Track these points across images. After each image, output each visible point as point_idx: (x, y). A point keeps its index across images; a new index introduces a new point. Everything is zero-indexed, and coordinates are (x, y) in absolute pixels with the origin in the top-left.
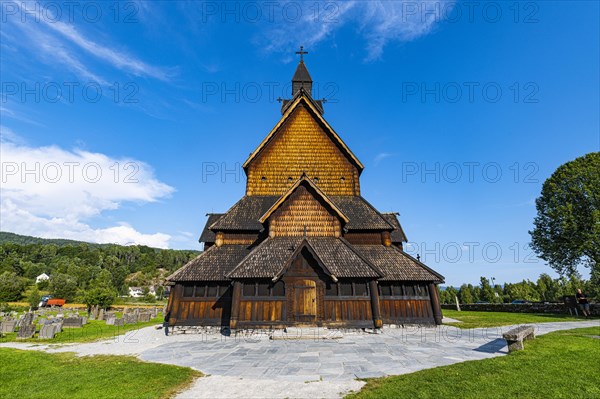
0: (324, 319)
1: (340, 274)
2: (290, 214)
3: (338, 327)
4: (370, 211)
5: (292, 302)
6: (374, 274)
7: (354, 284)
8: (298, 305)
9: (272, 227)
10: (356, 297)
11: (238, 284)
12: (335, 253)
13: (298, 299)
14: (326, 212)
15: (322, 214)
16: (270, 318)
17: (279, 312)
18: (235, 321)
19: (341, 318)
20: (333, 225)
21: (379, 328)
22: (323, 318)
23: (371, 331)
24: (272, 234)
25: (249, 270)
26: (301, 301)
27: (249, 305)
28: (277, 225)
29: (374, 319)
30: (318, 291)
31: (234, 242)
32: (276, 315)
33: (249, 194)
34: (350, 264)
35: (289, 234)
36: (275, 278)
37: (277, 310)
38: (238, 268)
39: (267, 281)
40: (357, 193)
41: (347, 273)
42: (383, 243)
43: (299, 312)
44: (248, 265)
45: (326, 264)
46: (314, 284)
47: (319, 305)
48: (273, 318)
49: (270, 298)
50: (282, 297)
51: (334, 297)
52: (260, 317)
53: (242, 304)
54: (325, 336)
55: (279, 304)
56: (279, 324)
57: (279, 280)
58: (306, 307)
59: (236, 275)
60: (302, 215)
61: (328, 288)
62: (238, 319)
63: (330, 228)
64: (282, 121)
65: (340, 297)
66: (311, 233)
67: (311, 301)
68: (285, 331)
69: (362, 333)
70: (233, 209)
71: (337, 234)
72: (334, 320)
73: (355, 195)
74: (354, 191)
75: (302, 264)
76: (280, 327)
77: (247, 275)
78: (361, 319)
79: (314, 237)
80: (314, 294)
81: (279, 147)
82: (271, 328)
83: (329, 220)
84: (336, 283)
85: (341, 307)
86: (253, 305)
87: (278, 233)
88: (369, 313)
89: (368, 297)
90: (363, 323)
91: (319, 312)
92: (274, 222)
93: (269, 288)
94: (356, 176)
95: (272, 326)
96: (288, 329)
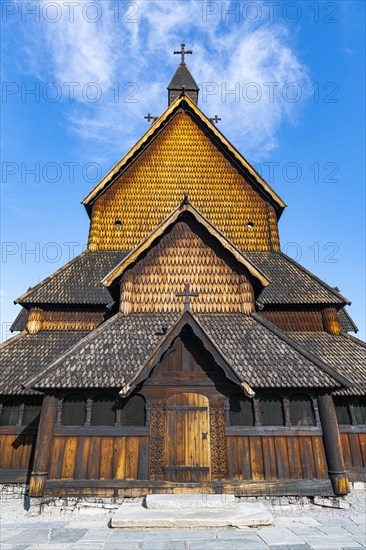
0: (227, 475)
1: (258, 382)
2: (159, 272)
3: (258, 494)
4: (300, 276)
5: (160, 439)
6: (328, 382)
7: (286, 402)
8: (174, 444)
9: (125, 294)
10: (291, 430)
11: (50, 400)
12: (246, 341)
13: (173, 433)
14: (227, 269)
15: (220, 273)
16: (113, 474)
17: (134, 461)
18: (40, 480)
19: (263, 473)
20: (238, 292)
21: (342, 495)
22: (224, 474)
23: (328, 502)
24: (126, 307)
25: (73, 374)
26: (179, 437)
27: (72, 445)
28: (134, 291)
29: (331, 475)
30: (215, 416)
31: (61, 325)
32: (128, 466)
33: (93, 247)
34: (275, 361)
35: (157, 306)
36: (126, 389)
37: (128, 457)
38: (53, 370)
39: (109, 393)
40: (276, 248)
41: (273, 380)
42: (326, 329)
43: (174, 461)
44: (72, 363)
45: (230, 362)
46: (204, 401)
47: (217, 447)
48: (120, 474)
49: (117, 429)
50: (139, 429)
51: (247, 430)
52: (93, 472)
53: (57, 443)
54: (232, 521)
55: (134, 444)
56: (132, 485)
57: (133, 393)
58: (190, 449)
59: (46, 383)
60: (183, 273)
61: (235, 408)
62: (47, 476)
63: (233, 297)
64: (151, 133)
65: (260, 429)
66: (199, 307)
67: (199, 437)
68: (144, 505)
69: (307, 506)
70: (62, 270)
71: (248, 307)
72: (248, 477)
73: (271, 251)
74: (270, 244)
75: (181, 363)
76: (136, 492)
77: (68, 383)
78: (303, 475)
79: (204, 313)
80: (204, 423)
81: (144, 174)
82: (115, 495)
83: (231, 283)
84: (251, 400)
85: (262, 450)
86: (80, 446)
87: (136, 306)
88: (321, 462)
89: (316, 430)
90: (308, 484)
91: (216, 460)
92: (129, 285)
93: (114, 409)
94: (272, 220)
95: (117, 491)
96: (151, 498)
